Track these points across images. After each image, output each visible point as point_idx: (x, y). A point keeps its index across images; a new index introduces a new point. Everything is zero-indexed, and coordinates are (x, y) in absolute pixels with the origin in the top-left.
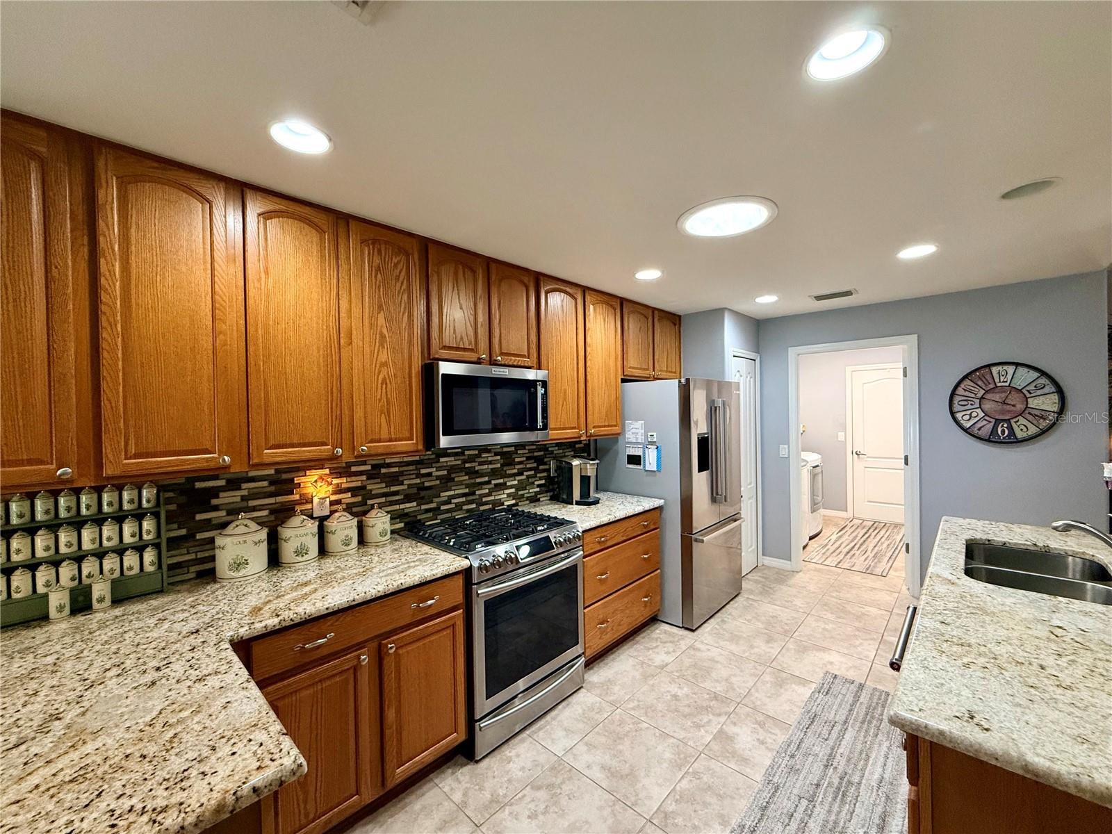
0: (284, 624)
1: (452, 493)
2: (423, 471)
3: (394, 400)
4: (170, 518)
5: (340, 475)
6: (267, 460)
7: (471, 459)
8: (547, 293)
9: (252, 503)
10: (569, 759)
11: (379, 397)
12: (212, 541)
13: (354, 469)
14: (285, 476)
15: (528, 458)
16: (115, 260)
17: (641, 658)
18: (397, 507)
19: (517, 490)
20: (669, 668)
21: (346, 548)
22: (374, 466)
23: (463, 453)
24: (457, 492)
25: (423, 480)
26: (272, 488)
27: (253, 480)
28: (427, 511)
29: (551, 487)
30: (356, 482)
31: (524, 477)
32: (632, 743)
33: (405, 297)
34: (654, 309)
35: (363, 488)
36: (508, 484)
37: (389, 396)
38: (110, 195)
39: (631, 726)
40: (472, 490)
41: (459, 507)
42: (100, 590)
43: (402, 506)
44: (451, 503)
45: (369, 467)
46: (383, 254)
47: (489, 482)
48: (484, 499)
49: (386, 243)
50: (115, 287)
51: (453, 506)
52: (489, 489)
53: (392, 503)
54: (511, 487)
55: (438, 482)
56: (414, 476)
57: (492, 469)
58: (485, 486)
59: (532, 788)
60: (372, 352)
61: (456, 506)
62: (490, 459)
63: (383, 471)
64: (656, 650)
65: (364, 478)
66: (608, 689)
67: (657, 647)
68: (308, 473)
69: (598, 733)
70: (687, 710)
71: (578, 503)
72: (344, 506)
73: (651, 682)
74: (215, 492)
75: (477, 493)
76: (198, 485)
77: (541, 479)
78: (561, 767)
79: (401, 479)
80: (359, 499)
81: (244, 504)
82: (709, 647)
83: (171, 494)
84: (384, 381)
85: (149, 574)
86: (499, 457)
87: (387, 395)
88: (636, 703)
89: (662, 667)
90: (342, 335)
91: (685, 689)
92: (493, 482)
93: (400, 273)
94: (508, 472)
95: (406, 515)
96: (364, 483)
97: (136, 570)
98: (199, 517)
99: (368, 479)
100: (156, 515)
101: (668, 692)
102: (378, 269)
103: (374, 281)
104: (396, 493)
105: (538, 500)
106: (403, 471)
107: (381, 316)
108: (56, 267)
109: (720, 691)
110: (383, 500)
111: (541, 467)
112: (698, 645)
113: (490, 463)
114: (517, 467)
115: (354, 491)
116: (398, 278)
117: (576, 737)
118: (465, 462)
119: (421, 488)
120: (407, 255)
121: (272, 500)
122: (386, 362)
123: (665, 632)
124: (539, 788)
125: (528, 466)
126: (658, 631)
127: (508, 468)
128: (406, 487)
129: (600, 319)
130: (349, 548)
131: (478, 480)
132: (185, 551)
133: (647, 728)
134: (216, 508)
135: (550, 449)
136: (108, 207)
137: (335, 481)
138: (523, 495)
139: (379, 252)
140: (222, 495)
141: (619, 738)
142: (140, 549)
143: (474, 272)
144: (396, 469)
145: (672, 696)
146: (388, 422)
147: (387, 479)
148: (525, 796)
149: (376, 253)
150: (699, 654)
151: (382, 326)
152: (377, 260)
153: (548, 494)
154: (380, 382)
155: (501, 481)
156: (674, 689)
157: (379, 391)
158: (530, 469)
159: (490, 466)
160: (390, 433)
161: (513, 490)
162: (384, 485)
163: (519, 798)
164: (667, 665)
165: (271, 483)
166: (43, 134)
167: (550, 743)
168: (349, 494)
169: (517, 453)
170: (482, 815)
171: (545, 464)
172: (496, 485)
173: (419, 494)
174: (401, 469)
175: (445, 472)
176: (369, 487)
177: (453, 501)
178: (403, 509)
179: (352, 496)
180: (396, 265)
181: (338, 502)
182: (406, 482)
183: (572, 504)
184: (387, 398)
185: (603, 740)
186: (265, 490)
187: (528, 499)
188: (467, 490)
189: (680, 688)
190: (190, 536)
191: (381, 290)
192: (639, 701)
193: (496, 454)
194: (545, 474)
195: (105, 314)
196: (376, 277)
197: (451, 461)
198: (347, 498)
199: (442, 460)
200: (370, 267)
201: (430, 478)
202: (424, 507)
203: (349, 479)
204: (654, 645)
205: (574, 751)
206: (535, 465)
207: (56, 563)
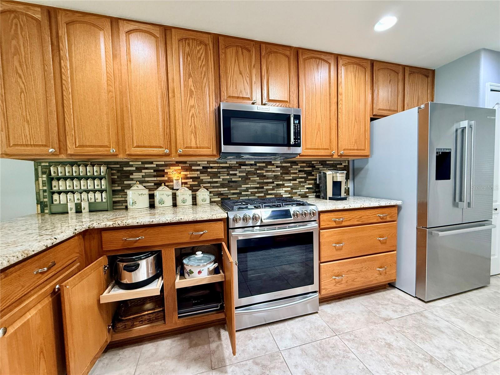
0: (115, 225)
1: (249, 186)
2: (231, 172)
3: (198, 126)
4: (114, 181)
5: (187, 170)
6: (133, 153)
7: (261, 168)
8: (305, 60)
9: (147, 179)
10: (285, 354)
11: (190, 124)
13: (193, 168)
14: (161, 168)
15: (300, 171)
16: (67, 60)
17: (370, 309)
18: (217, 190)
19: (292, 189)
20: (392, 323)
21: (183, 204)
22: (203, 167)
23: (255, 165)
24: (252, 186)
25: (231, 177)
26: (155, 173)
27: (147, 168)
28: (234, 194)
29: (317, 190)
30: (195, 174)
31: (297, 182)
32: (336, 364)
33: (204, 69)
34: (404, 67)
35: (198, 178)
36: (286, 185)
37: (196, 124)
38: (63, 31)
39: (341, 352)
40: (261, 186)
41: (253, 194)
42: (85, 205)
43: (220, 189)
44: (248, 191)
45: (201, 168)
46: (191, 46)
47: (273, 183)
48: (269, 192)
49: (193, 39)
50: (67, 73)
51: (250, 193)
52: (273, 186)
53: (214, 187)
54: (288, 187)
55: (240, 179)
56: (226, 175)
57: (274, 175)
58: (270, 185)
59: (253, 362)
60: (186, 100)
61: (251, 193)
62: (273, 169)
63: (209, 170)
64: (386, 307)
65: (199, 173)
66: (335, 320)
67: (387, 305)
68: (171, 167)
69: (313, 346)
70: (396, 359)
71: (330, 199)
72: (189, 186)
73: (371, 327)
74: (131, 173)
75: (265, 187)
76: (125, 169)
77: (309, 184)
78: (277, 358)
79: (219, 175)
80: (196, 183)
81: (143, 179)
82: (438, 319)
83: (115, 172)
84: (193, 116)
85: (104, 202)
86: (279, 169)
87: (194, 123)
88: (352, 337)
89: (386, 320)
90: (170, 92)
91: (401, 343)
92: (275, 183)
93: (201, 56)
94: (285, 178)
95: (222, 194)
96: (199, 175)
97: (99, 200)
98: (125, 182)
99: (201, 173)
101: (384, 339)
102: (188, 54)
103: (186, 61)
104: (216, 182)
105: (307, 197)
106: (220, 172)
107: (191, 80)
108: (46, 66)
109: (438, 358)
110: (209, 185)
111: (309, 177)
112: (426, 313)
113: (274, 171)
114: (292, 175)
115: (194, 179)
116: (200, 58)
117: (297, 342)
118: (257, 169)
119: (230, 181)
120: (206, 45)
121: (155, 179)
122: (194, 105)
123: (399, 297)
124: (257, 364)
125: (300, 176)
126: (392, 295)
127: (286, 175)
128: (221, 180)
129: (351, 76)
130: (185, 204)
131: (265, 181)
132: (121, 196)
133: (354, 359)
134: (132, 180)
135: (316, 167)
136: (63, 36)
137: (183, 173)
138: (296, 192)
139: (189, 44)
140: (134, 174)
141: (328, 357)
142: (101, 192)
143: (249, 51)
144: (216, 170)
145: (387, 344)
146: (196, 138)
147: (211, 175)
148: (246, 364)
149: (187, 44)
150: (424, 320)
151: (191, 86)
152: (187, 49)
153: (315, 194)
154: (190, 116)
155: (281, 183)
156: (391, 339)
157: (190, 121)
158: (301, 178)
159: (274, 174)
160: (196, 144)
161: (289, 189)
162: (209, 177)
163: (243, 364)
164: (391, 319)
165: (155, 171)
166: (39, 9)
167: (279, 339)
168: (191, 180)
169: (292, 167)
170: (218, 364)
171: (313, 175)
172: (277, 185)
173: (229, 184)
174: (219, 170)
175: (245, 174)
176: (201, 178)
177: (249, 190)
178: (220, 191)
179: (193, 181)
180: (199, 51)
181: (186, 183)
182: (221, 177)
183: (327, 199)
184: (194, 125)
185: (315, 352)
186: (152, 174)
187: (299, 195)
188: (258, 186)
189: (396, 340)
190: (123, 190)
191: (190, 66)
192: (355, 337)
193: (277, 167)
194: (313, 182)
195: (64, 84)
196: (187, 59)
197: (248, 168)
198: (190, 182)
199: (242, 167)
200: (184, 53)
201: (235, 177)
202: (232, 191)
203: (191, 173)
204: (386, 302)
205: (291, 350)
206: (305, 175)
207: (73, 192)
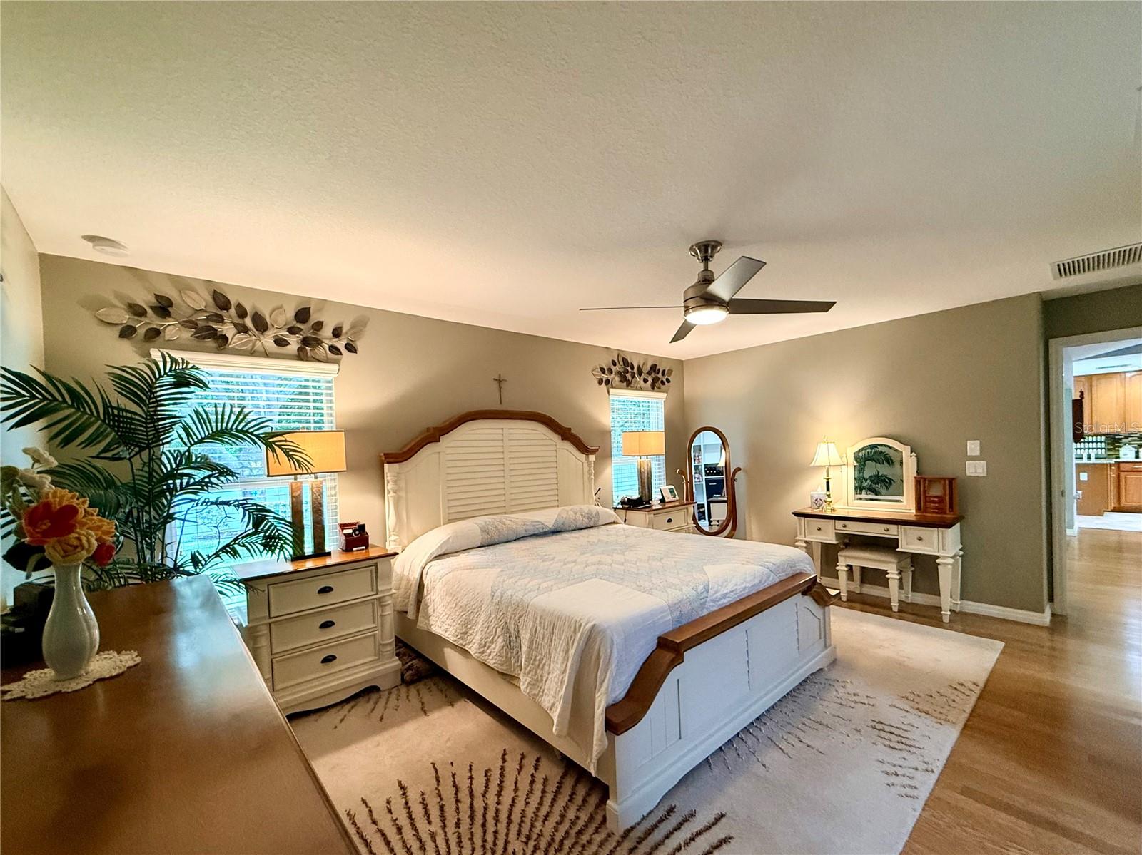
4: (1108, 444)
9: (1133, 443)
12: (1118, 450)
42: (1093, 456)
74: (1121, 439)
76: (1117, 437)
81: (1130, 443)
97: (1101, 452)
98: (1118, 444)
100: (1105, 442)
134: (1123, 442)
140: (1124, 439)
142: (1101, 449)
190: (1114, 449)
207: (1085, 449)
